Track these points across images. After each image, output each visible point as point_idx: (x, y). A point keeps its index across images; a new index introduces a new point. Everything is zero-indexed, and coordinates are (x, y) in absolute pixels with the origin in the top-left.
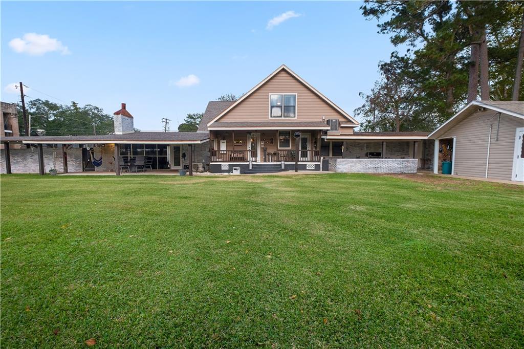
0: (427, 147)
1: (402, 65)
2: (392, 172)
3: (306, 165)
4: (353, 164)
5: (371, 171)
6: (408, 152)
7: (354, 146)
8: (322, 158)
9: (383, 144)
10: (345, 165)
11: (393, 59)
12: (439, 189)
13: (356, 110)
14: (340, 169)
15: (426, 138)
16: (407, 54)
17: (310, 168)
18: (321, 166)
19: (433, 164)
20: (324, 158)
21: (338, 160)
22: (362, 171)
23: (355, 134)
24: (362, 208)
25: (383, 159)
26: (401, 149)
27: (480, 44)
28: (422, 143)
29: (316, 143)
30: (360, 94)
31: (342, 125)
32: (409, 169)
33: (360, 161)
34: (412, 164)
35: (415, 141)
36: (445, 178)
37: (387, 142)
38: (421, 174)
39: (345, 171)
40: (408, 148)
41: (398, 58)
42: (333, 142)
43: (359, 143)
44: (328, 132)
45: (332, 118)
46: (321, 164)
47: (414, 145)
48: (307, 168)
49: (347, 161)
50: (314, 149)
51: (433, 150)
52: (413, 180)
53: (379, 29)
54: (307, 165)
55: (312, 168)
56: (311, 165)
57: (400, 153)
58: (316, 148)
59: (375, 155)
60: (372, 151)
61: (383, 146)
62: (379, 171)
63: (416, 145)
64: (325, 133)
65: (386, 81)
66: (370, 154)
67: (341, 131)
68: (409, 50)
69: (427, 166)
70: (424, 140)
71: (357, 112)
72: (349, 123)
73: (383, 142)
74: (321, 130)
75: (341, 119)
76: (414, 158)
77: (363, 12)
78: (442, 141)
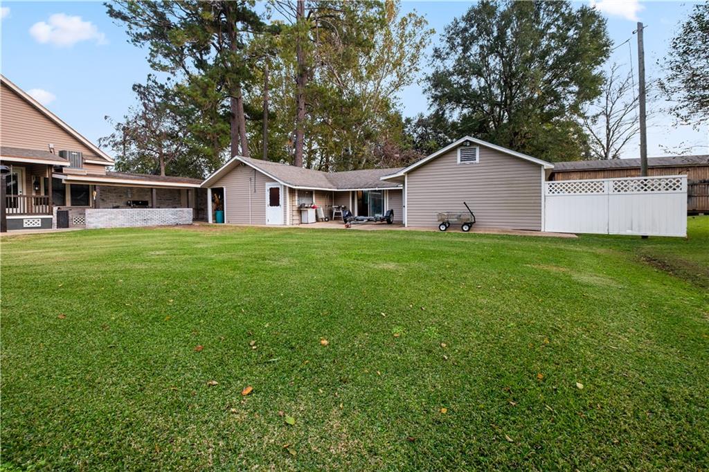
0: (199, 195)
1: (162, 93)
2: (165, 223)
3: (22, 219)
4: (113, 216)
5: (139, 224)
6: (180, 200)
7: (109, 191)
8: (55, 209)
9: (152, 191)
10: (98, 218)
11: (150, 83)
12: (218, 234)
13: (101, 139)
14: (93, 223)
15: (199, 186)
16: (168, 82)
17: (31, 225)
18: (55, 221)
19: (207, 214)
20: (59, 208)
21: (88, 211)
22: (127, 225)
23: (108, 175)
24: (164, 252)
25: (154, 209)
26: (171, 198)
27: (237, 99)
28: (194, 191)
29: (37, 184)
30: (106, 117)
31: (87, 161)
32: (184, 219)
33: (122, 212)
34: (187, 214)
35: (188, 190)
36: (219, 226)
37: (156, 189)
38: (198, 224)
39: (100, 226)
40: (180, 197)
41: (156, 83)
42: (71, 185)
43: (116, 188)
44: (64, 169)
45: (71, 149)
46: (54, 217)
47: (188, 193)
48: (25, 225)
49: (101, 212)
50: (34, 194)
51: (206, 199)
52: (192, 230)
53: (130, 38)
54: (25, 221)
55: (36, 225)
56: (32, 221)
57: (171, 201)
58: (38, 192)
59: (140, 204)
60: (136, 199)
61: (152, 193)
62: (149, 224)
63: (190, 193)
64: (59, 170)
65: (144, 109)
66: (134, 202)
67: (87, 170)
68: (169, 79)
69: (200, 216)
70: (196, 188)
71: (103, 143)
72: (98, 159)
73: (152, 189)
74: (51, 166)
75: (85, 152)
76: (188, 207)
77: (107, 11)
78: (214, 191)
